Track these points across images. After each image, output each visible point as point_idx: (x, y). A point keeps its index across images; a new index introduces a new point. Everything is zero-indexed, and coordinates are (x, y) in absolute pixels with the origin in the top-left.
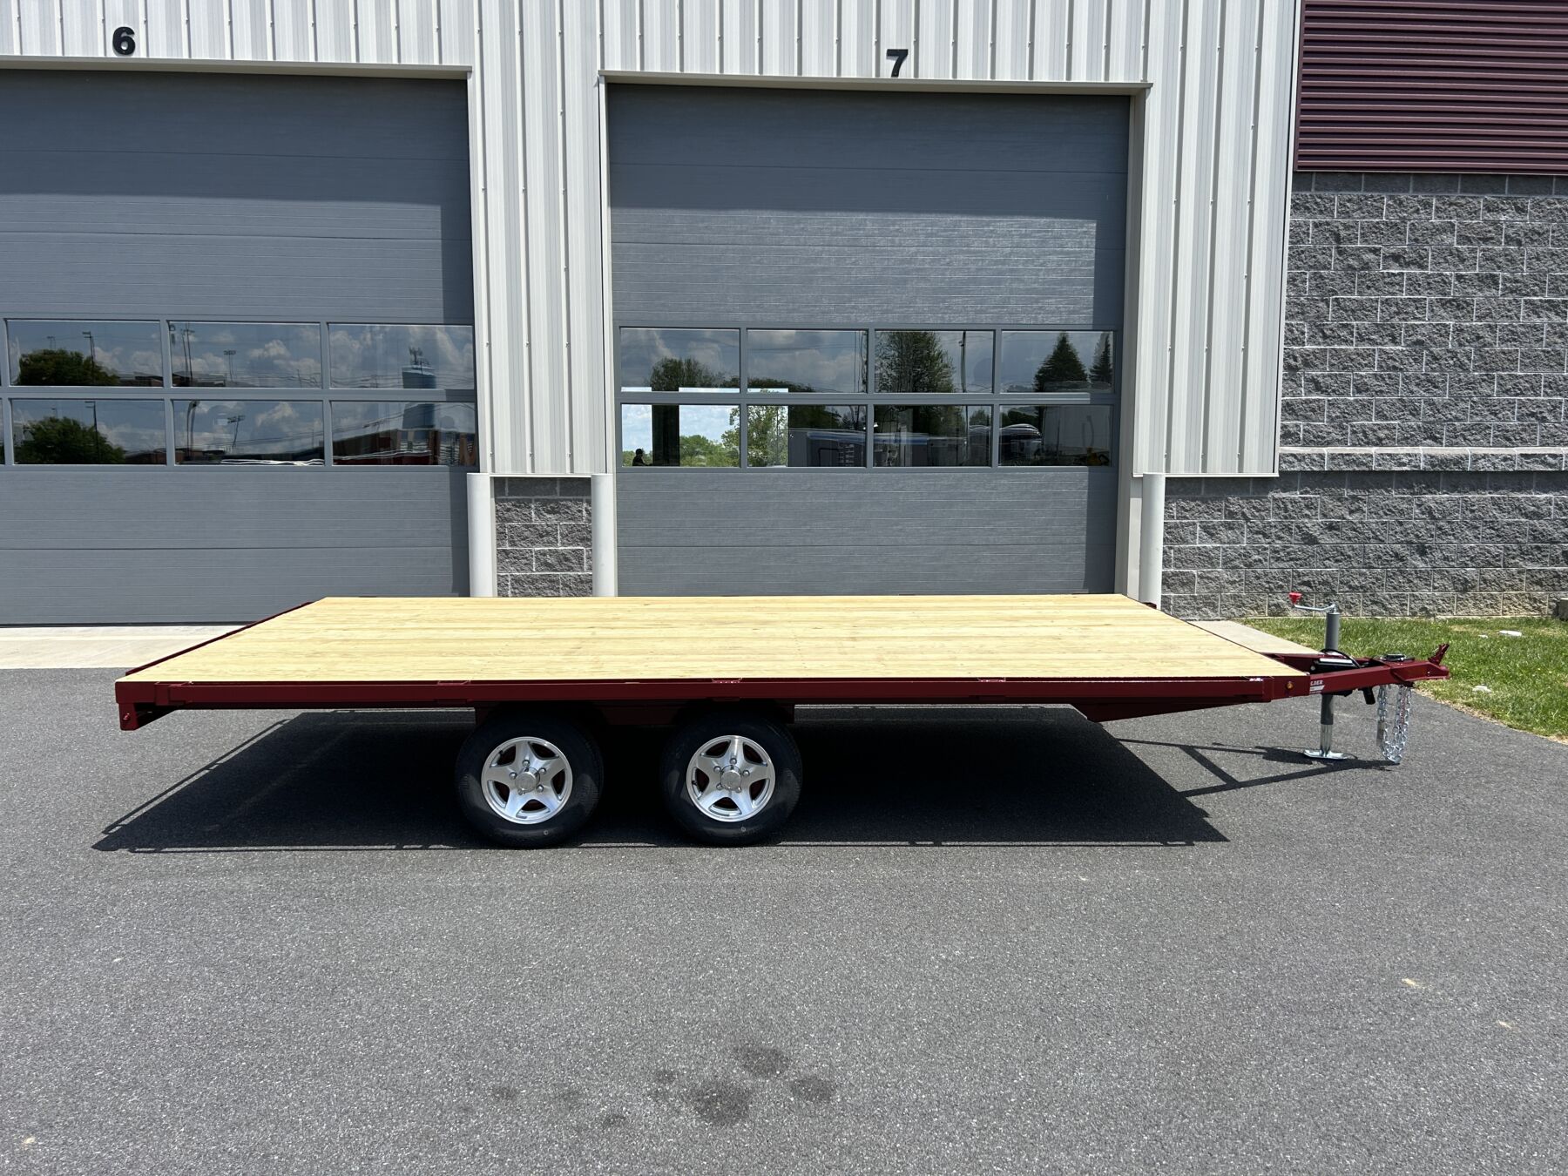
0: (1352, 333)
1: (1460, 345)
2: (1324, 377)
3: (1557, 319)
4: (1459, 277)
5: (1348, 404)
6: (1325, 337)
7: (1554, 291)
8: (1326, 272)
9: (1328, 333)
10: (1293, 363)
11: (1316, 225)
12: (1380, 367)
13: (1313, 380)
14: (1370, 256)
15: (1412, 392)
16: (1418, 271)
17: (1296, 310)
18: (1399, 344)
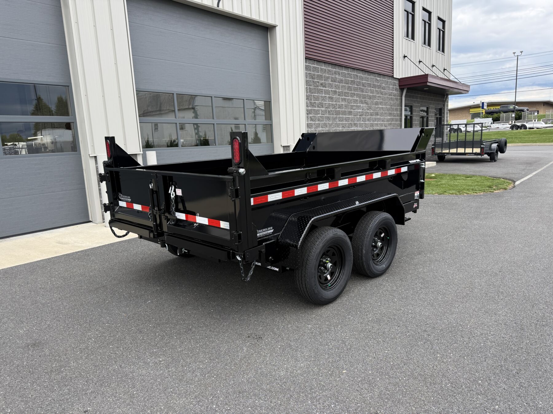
0: (316, 105)
1: (333, 109)
2: (312, 116)
3: (345, 102)
4: (331, 91)
5: (317, 124)
6: (312, 105)
7: (345, 96)
8: (311, 87)
9: (312, 104)
10: (307, 112)
11: (309, 74)
12: (321, 114)
13: (310, 117)
14: (318, 84)
15: (326, 121)
16: (325, 89)
17: (308, 98)
18: (323, 108)
